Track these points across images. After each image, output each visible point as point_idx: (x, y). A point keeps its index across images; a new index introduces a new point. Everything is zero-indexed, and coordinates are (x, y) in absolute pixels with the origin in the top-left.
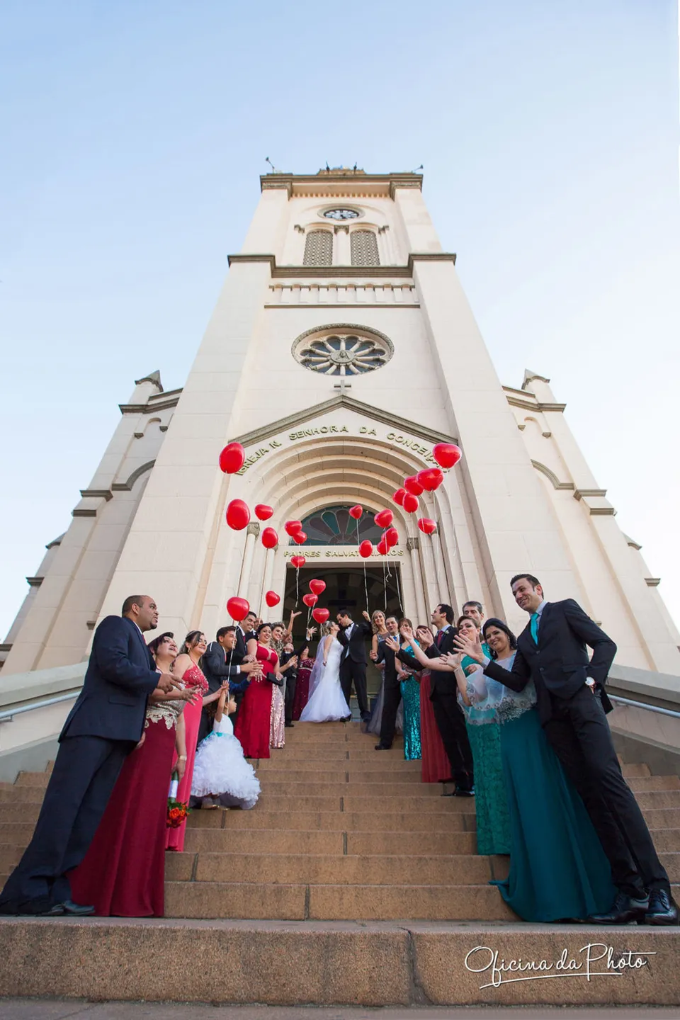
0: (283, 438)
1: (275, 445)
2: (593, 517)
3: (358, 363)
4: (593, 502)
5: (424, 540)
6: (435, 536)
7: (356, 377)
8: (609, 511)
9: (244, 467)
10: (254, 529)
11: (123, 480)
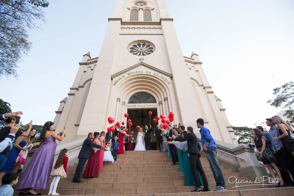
0: (125, 75)
1: (124, 77)
2: (208, 94)
3: (146, 51)
4: (208, 90)
5: (163, 102)
6: (166, 101)
7: (145, 56)
8: (212, 92)
9: (116, 83)
10: (119, 100)
11: (82, 85)
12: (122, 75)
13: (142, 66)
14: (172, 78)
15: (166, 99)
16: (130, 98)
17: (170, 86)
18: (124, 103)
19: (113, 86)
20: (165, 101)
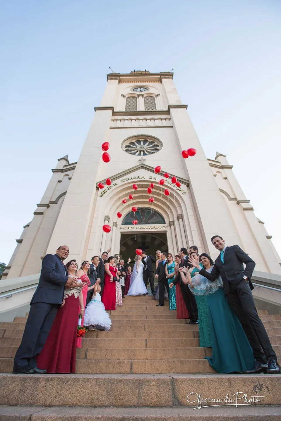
0: (118, 182)
1: (115, 184)
2: (245, 211)
3: (148, 150)
4: (244, 205)
5: (176, 222)
6: (180, 220)
8: (251, 209)
9: (103, 194)
10: (107, 218)
11: (54, 200)
12: (113, 182)
13: (143, 170)
14: (188, 185)
15: (180, 217)
16: (125, 217)
17: (186, 198)
18: (115, 224)
19: (99, 198)
20: (178, 220)
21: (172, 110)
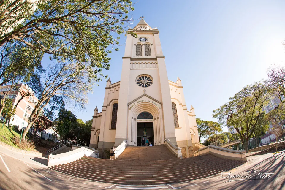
0: (135, 102)
1: (135, 104)
3: (146, 84)
5: (157, 119)
7: (147, 88)
8: (186, 109)
9: (130, 109)
10: (132, 118)
11: (108, 104)
12: (134, 103)
13: (145, 97)
14: (162, 105)
15: (158, 118)
16: (138, 116)
17: (160, 110)
18: (135, 119)
19: (129, 110)
21: (158, 59)
